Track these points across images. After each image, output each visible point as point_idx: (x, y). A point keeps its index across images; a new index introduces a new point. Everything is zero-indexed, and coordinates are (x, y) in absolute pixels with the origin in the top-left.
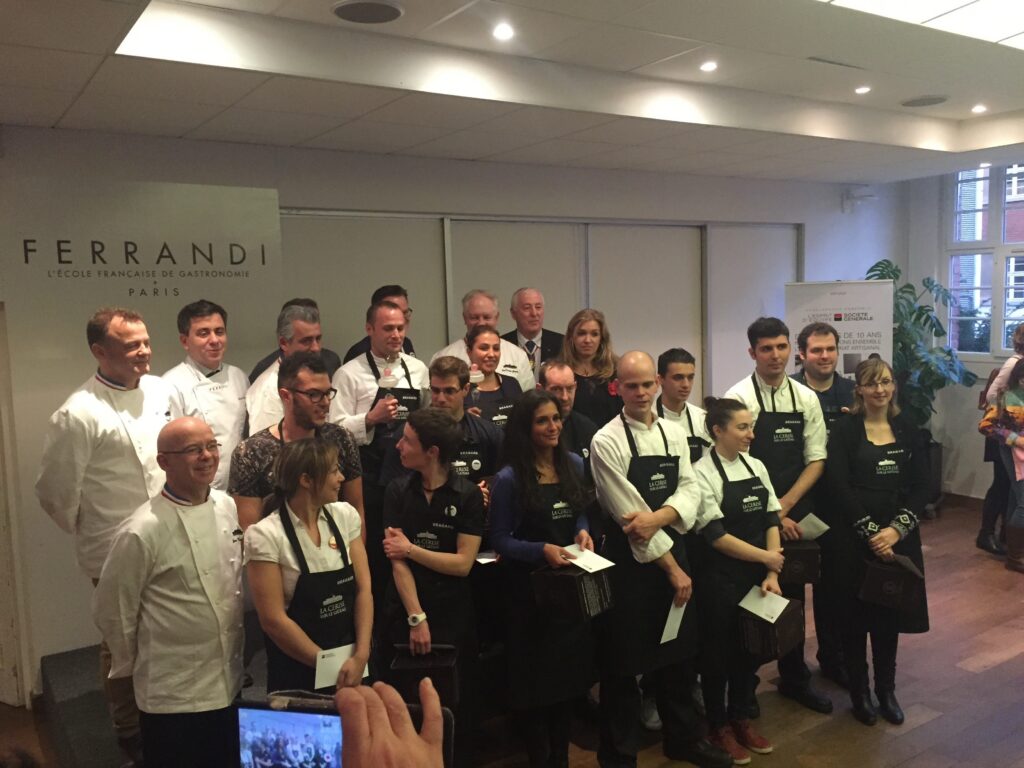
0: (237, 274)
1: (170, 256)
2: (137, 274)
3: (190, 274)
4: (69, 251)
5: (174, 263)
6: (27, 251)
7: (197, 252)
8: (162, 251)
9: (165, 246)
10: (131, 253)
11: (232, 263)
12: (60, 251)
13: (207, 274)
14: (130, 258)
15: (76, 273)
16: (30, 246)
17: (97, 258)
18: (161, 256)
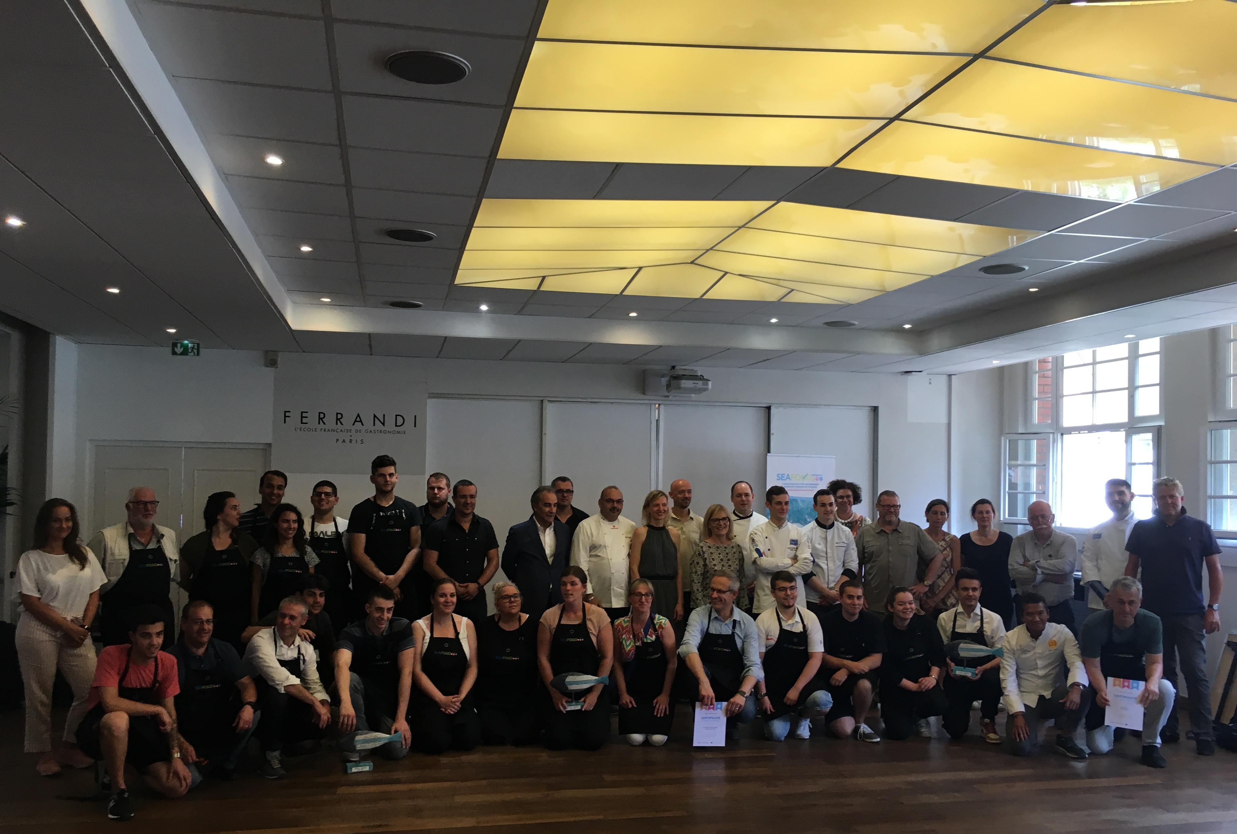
0: (399, 432)
1: (361, 421)
2: (341, 431)
3: (371, 431)
4: (307, 417)
5: (363, 425)
6: (285, 417)
7: (376, 419)
8: (356, 418)
9: (358, 415)
10: (339, 419)
11: (396, 426)
12: (302, 417)
13: (381, 432)
14: (338, 421)
15: (309, 430)
16: (287, 414)
17: (321, 422)
18: (356, 421)
